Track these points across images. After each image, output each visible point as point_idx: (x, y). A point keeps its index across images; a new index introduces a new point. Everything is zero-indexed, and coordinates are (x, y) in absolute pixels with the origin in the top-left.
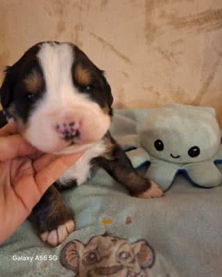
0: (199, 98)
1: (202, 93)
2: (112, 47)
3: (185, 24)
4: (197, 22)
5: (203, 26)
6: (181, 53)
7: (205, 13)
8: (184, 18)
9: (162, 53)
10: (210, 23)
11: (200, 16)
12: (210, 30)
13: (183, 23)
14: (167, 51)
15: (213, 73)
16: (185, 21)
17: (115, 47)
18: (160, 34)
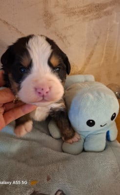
0: (84, 68)
1: (86, 65)
2: (17, 29)
3: (74, 13)
4: (83, 12)
5: (87, 16)
6: (71, 36)
7: (88, 5)
8: (74, 8)
9: (58, 35)
10: (92, 14)
11: (85, 8)
12: (92, 19)
13: (73, 12)
14: (61, 34)
15: (93, 51)
16: (74, 11)
17: (19, 30)
18: (56, 20)
